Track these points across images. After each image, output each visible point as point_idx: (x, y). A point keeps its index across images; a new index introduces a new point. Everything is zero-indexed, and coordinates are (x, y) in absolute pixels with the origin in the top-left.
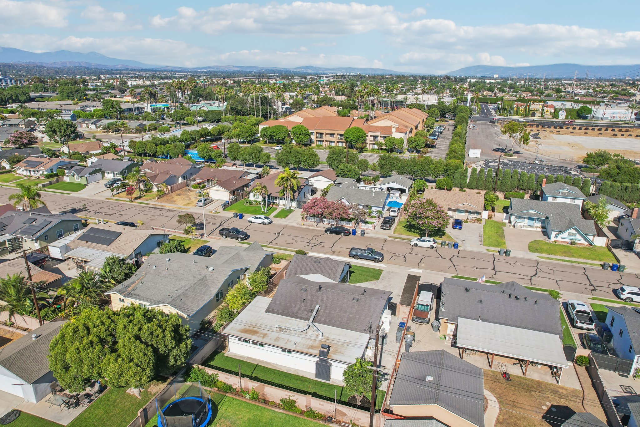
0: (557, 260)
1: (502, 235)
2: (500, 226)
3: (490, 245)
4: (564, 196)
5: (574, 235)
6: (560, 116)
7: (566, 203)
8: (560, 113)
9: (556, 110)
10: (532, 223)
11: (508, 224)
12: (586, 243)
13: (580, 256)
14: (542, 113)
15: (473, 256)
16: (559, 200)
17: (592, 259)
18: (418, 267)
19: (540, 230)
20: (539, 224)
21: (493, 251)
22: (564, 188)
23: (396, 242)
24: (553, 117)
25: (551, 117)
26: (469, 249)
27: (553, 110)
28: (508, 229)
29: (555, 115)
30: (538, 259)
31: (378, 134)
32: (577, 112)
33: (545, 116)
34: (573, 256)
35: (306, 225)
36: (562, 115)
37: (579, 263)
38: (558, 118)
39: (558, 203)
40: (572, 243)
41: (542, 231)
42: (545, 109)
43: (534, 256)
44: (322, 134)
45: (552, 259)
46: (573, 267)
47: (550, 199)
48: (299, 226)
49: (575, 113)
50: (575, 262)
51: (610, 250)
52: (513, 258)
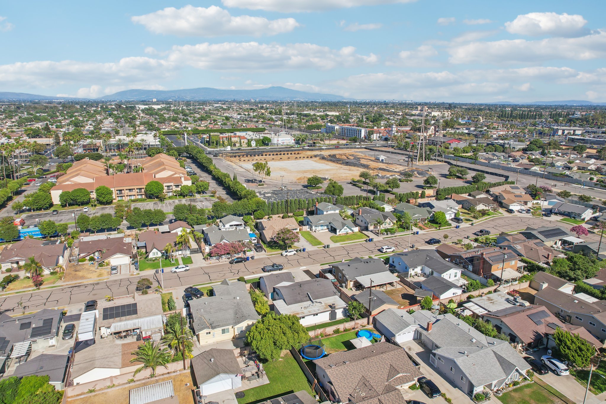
0: (349, 243)
1: (315, 238)
2: (308, 233)
3: (316, 245)
4: (331, 210)
5: (346, 229)
6: (252, 144)
7: (332, 214)
8: (252, 142)
9: (248, 140)
10: (323, 228)
11: (311, 231)
12: (351, 232)
13: (354, 239)
14: (240, 143)
15: (316, 253)
16: (329, 212)
17: (360, 239)
18: (302, 266)
19: (327, 230)
20: (326, 227)
21: (321, 248)
22: (329, 206)
23: (274, 257)
24: (248, 146)
25: (246, 146)
26: (310, 250)
27: (247, 141)
28: (313, 234)
29: (249, 145)
30: (341, 245)
31: (172, 184)
32: (262, 141)
33: (243, 145)
34: (352, 240)
35: (214, 263)
36: (253, 144)
37: (357, 242)
38: (251, 146)
39: (329, 214)
40: (347, 233)
41: (329, 231)
42: (242, 141)
43: (338, 245)
44: (121, 190)
45: (346, 244)
46: (356, 244)
47: (325, 213)
48: (209, 265)
49: (261, 141)
50: (355, 242)
51: (362, 233)
52: (332, 248)
